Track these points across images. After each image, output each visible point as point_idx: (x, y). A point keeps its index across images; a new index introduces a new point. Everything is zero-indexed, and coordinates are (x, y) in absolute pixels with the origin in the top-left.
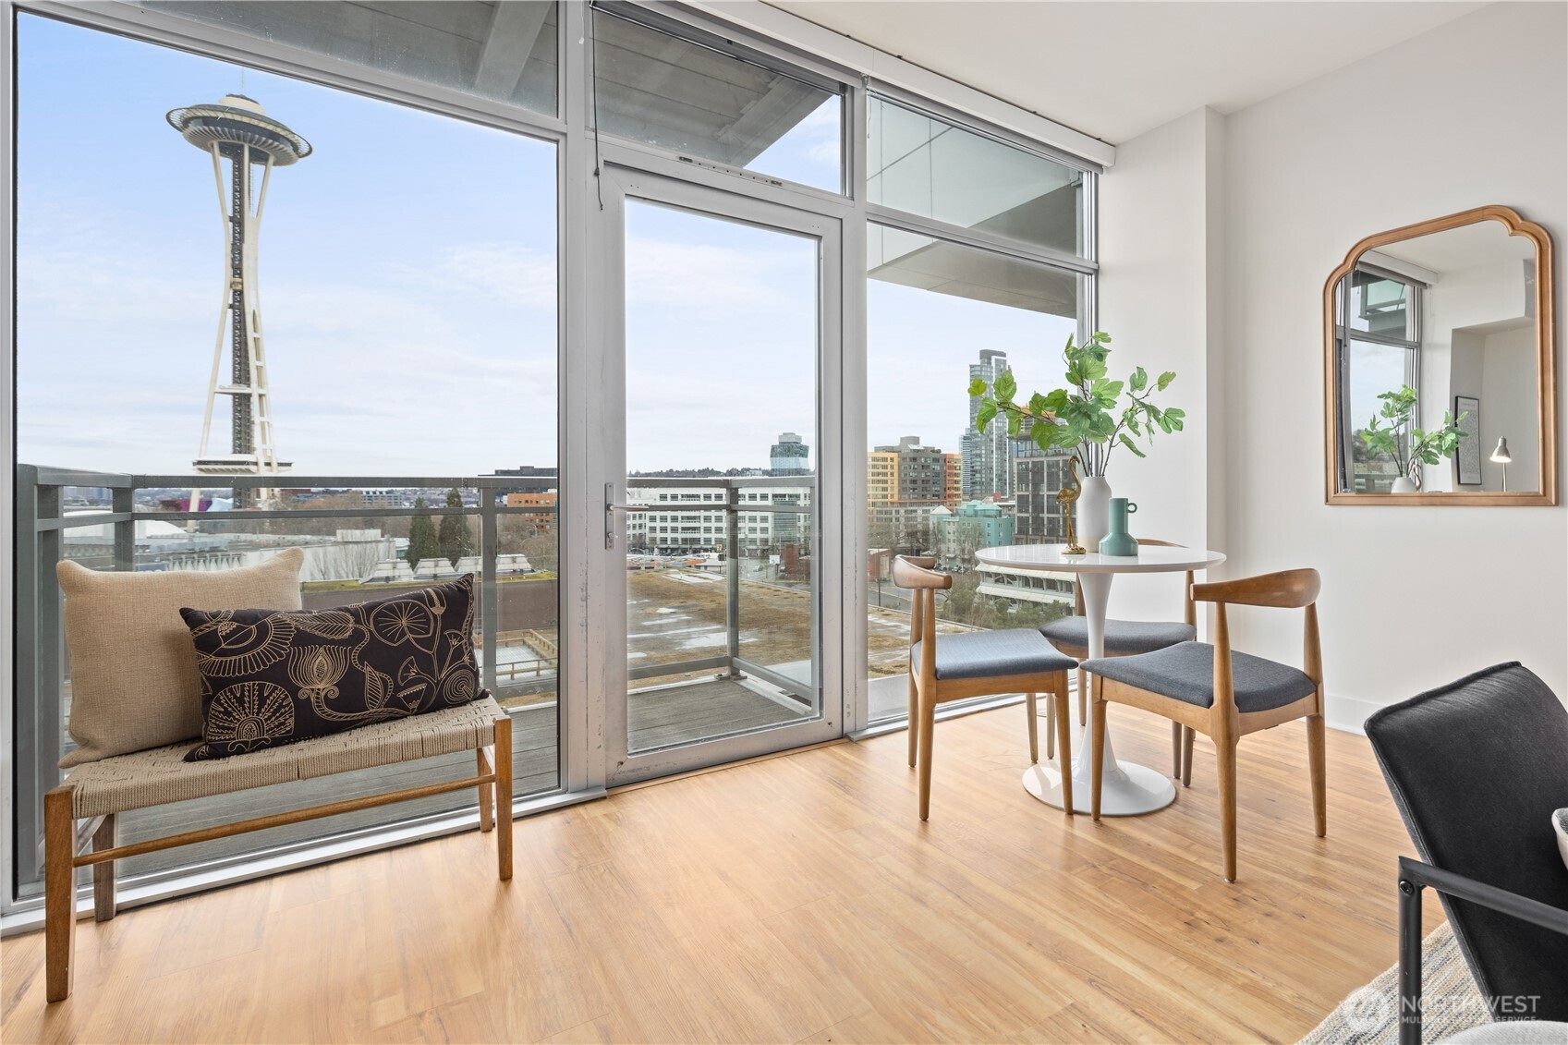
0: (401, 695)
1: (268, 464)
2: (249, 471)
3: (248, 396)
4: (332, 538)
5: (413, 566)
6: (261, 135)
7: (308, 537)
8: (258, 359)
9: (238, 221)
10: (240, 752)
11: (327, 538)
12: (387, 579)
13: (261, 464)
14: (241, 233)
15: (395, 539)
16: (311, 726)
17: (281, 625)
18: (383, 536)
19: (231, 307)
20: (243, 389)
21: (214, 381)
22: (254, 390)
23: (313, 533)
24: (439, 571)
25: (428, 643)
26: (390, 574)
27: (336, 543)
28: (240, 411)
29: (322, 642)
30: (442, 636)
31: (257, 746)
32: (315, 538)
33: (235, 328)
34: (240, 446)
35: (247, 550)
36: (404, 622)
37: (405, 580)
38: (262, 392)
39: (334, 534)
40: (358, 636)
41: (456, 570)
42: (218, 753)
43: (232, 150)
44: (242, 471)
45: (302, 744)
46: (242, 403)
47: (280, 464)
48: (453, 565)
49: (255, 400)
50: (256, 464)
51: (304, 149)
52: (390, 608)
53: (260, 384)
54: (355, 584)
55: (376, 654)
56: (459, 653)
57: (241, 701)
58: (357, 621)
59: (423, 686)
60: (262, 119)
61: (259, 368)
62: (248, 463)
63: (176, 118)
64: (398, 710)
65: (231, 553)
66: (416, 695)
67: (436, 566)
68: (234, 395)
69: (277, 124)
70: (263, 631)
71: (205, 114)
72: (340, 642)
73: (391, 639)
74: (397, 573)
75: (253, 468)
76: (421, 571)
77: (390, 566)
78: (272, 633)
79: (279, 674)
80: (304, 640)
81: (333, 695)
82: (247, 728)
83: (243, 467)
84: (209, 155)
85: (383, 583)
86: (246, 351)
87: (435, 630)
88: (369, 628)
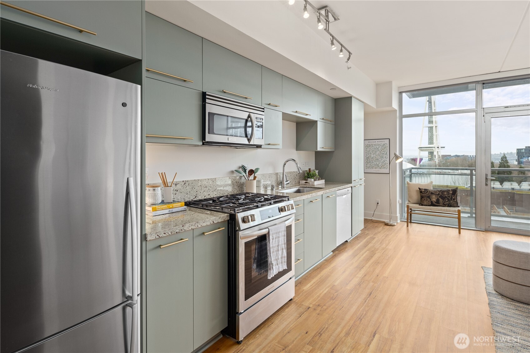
0: (445, 203)
1: (438, 147)
3: (432, 127)
7: (450, 171)
10: (425, 206)
13: (436, 147)
16: (432, 205)
17: (429, 191)
19: (428, 101)
20: (431, 125)
21: (423, 124)
22: (434, 125)
25: (449, 197)
28: (430, 132)
29: (434, 194)
30: (451, 196)
31: (426, 205)
33: (429, 107)
34: (430, 142)
35: (432, 174)
36: (446, 193)
38: (436, 125)
40: (439, 194)
41: (503, 187)
42: (422, 205)
44: (431, 150)
45: (432, 207)
46: (431, 129)
47: (441, 147)
48: (501, 184)
49: (434, 128)
50: (434, 147)
52: (444, 191)
55: (441, 197)
56: (454, 199)
57: (425, 200)
58: (439, 192)
59: (448, 203)
62: (432, 147)
64: (444, 205)
65: (427, 175)
66: (447, 204)
67: (494, 184)
68: (429, 127)
70: (427, 192)
72: (437, 195)
73: (444, 195)
75: (434, 149)
78: (428, 192)
79: (429, 197)
80: (432, 193)
81: (436, 201)
82: (425, 203)
87: (450, 195)
88: (440, 193)
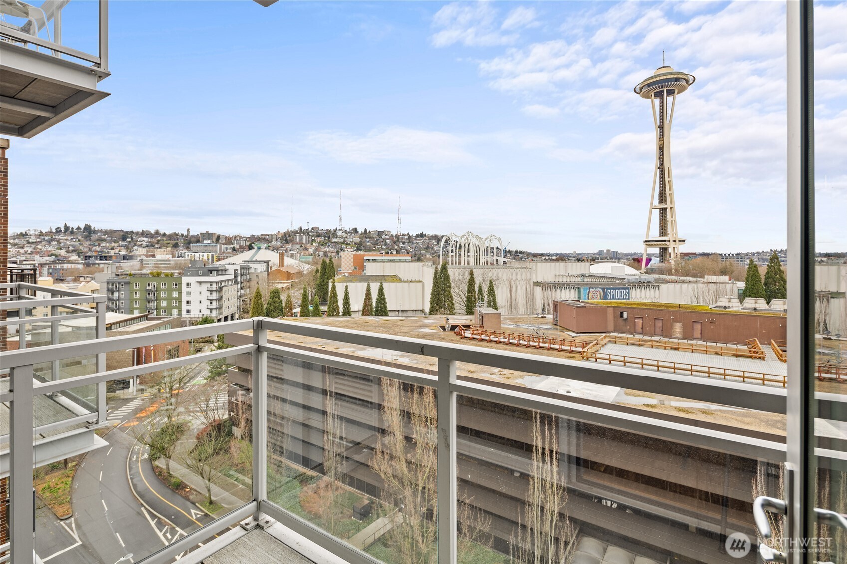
1: (675, 241)
2: (666, 245)
3: (666, 209)
4: (702, 280)
5: (741, 302)
6: (671, 82)
7: (691, 279)
8: (670, 190)
9: (662, 127)
11: (699, 279)
12: (725, 307)
13: (671, 241)
14: (663, 132)
15: (737, 282)
18: (730, 280)
19: (659, 168)
20: (663, 206)
21: (652, 203)
22: (668, 206)
23: (693, 276)
24: (757, 306)
26: (727, 304)
27: (704, 283)
28: (662, 217)
32: (694, 279)
33: (660, 177)
34: (662, 233)
35: (662, 283)
37: (735, 309)
38: (672, 206)
39: (703, 277)
41: (770, 307)
43: (659, 95)
44: (663, 245)
46: (663, 211)
47: (680, 241)
48: (768, 303)
49: (669, 211)
50: (669, 241)
51: (691, 79)
53: (671, 203)
54: (707, 308)
60: (671, 74)
61: (671, 195)
62: (665, 241)
63: (638, 90)
65: (655, 284)
67: (756, 303)
68: (660, 209)
69: (679, 73)
71: (649, 82)
74: (731, 304)
75: (668, 243)
76: (746, 305)
77: (727, 300)
83: (664, 243)
84: (650, 100)
85: (723, 309)
86: (665, 187)
